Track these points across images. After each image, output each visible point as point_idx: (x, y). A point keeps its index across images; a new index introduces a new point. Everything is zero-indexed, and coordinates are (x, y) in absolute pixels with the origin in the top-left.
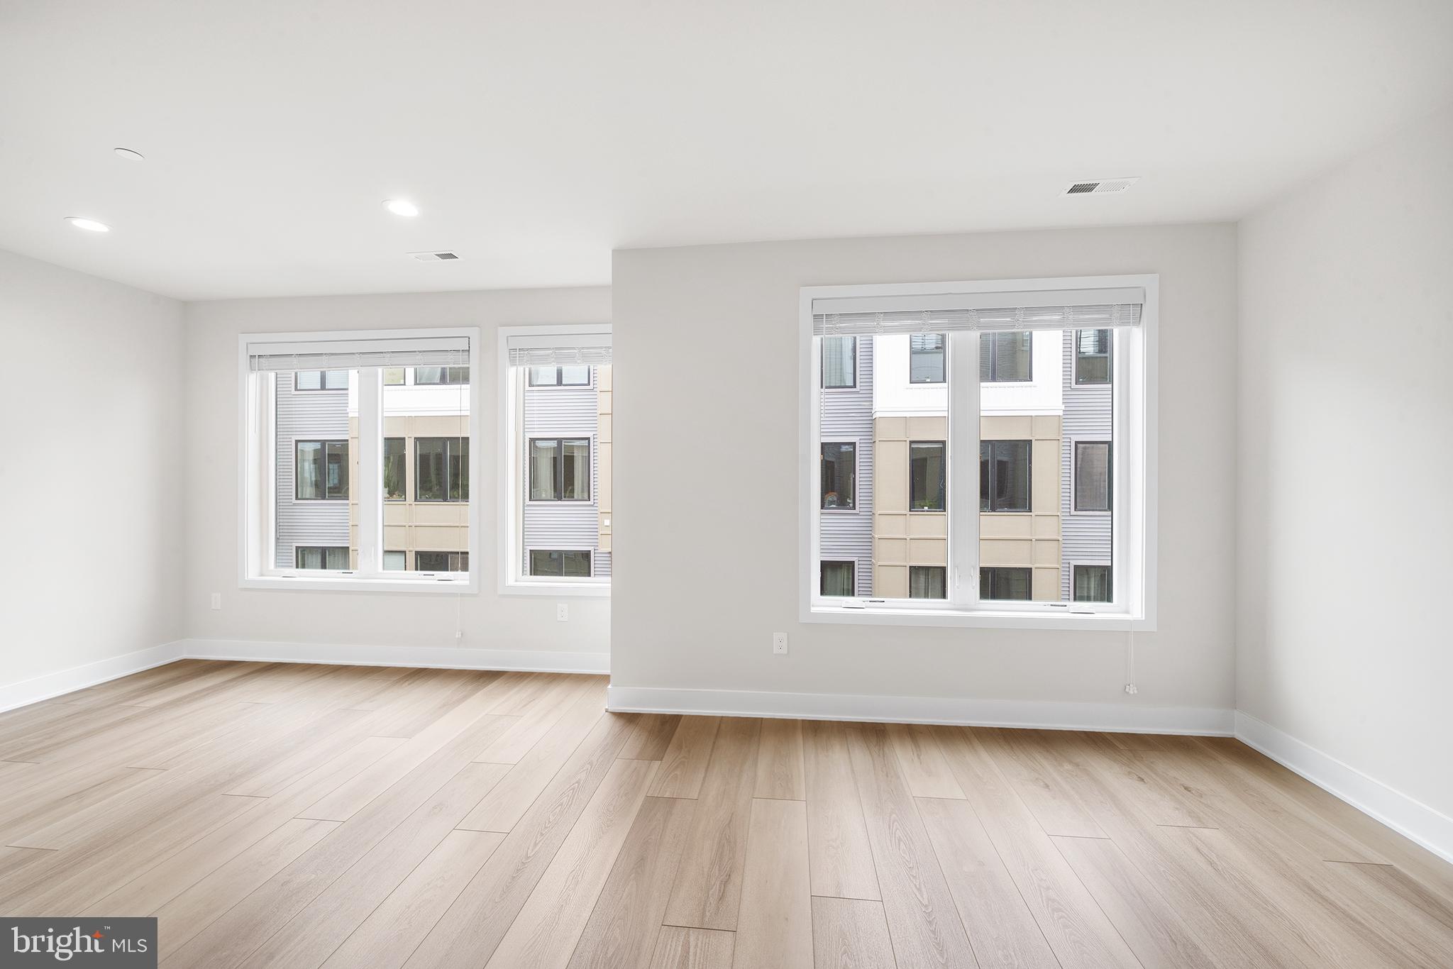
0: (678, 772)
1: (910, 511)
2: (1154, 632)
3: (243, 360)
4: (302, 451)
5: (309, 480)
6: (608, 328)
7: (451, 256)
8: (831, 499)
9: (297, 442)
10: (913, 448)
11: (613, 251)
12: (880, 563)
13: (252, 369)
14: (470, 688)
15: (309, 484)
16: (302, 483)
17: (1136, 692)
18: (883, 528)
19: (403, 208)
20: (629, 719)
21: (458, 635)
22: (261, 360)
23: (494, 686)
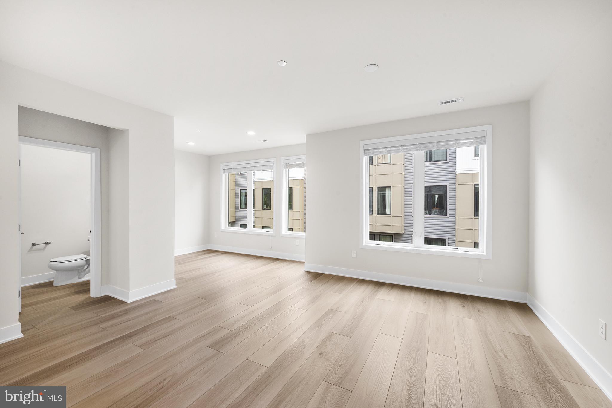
0: (314, 284)
1: (475, 216)
2: (490, 260)
3: (221, 171)
4: (242, 193)
5: (244, 203)
6: (305, 156)
7: (266, 141)
8: (435, 211)
9: (241, 190)
10: (476, 187)
11: (306, 135)
12: (458, 240)
13: (223, 173)
14: (271, 262)
15: (244, 204)
16: (242, 204)
17: (482, 281)
18: (460, 224)
19: (251, 133)
20: (309, 273)
21: (270, 247)
22: (225, 170)
23: (278, 262)
